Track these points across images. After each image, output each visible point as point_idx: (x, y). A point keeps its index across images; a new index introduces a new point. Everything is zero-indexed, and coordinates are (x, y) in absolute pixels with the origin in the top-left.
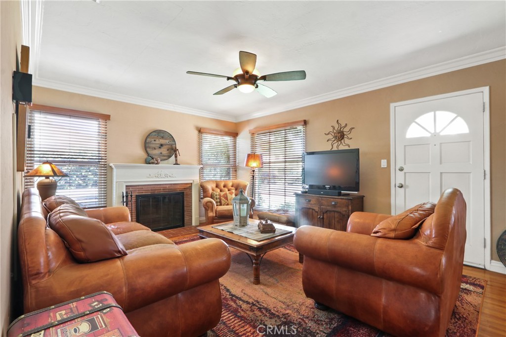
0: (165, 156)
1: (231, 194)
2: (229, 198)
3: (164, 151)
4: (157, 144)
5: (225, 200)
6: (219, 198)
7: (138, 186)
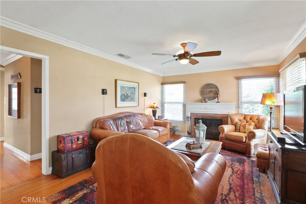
0: (212, 98)
1: (250, 125)
2: (246, 128)
3: (212, 95)
4: (208, 91)
5: (243, 129)
6: (239, 127)
7: (196, 113)
